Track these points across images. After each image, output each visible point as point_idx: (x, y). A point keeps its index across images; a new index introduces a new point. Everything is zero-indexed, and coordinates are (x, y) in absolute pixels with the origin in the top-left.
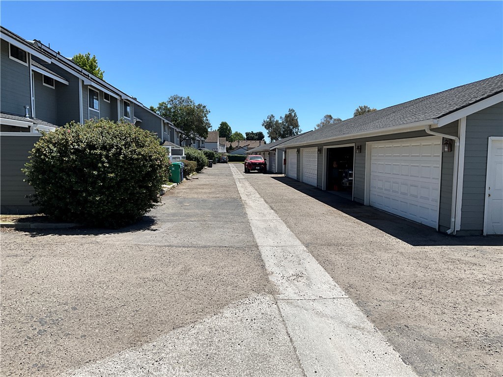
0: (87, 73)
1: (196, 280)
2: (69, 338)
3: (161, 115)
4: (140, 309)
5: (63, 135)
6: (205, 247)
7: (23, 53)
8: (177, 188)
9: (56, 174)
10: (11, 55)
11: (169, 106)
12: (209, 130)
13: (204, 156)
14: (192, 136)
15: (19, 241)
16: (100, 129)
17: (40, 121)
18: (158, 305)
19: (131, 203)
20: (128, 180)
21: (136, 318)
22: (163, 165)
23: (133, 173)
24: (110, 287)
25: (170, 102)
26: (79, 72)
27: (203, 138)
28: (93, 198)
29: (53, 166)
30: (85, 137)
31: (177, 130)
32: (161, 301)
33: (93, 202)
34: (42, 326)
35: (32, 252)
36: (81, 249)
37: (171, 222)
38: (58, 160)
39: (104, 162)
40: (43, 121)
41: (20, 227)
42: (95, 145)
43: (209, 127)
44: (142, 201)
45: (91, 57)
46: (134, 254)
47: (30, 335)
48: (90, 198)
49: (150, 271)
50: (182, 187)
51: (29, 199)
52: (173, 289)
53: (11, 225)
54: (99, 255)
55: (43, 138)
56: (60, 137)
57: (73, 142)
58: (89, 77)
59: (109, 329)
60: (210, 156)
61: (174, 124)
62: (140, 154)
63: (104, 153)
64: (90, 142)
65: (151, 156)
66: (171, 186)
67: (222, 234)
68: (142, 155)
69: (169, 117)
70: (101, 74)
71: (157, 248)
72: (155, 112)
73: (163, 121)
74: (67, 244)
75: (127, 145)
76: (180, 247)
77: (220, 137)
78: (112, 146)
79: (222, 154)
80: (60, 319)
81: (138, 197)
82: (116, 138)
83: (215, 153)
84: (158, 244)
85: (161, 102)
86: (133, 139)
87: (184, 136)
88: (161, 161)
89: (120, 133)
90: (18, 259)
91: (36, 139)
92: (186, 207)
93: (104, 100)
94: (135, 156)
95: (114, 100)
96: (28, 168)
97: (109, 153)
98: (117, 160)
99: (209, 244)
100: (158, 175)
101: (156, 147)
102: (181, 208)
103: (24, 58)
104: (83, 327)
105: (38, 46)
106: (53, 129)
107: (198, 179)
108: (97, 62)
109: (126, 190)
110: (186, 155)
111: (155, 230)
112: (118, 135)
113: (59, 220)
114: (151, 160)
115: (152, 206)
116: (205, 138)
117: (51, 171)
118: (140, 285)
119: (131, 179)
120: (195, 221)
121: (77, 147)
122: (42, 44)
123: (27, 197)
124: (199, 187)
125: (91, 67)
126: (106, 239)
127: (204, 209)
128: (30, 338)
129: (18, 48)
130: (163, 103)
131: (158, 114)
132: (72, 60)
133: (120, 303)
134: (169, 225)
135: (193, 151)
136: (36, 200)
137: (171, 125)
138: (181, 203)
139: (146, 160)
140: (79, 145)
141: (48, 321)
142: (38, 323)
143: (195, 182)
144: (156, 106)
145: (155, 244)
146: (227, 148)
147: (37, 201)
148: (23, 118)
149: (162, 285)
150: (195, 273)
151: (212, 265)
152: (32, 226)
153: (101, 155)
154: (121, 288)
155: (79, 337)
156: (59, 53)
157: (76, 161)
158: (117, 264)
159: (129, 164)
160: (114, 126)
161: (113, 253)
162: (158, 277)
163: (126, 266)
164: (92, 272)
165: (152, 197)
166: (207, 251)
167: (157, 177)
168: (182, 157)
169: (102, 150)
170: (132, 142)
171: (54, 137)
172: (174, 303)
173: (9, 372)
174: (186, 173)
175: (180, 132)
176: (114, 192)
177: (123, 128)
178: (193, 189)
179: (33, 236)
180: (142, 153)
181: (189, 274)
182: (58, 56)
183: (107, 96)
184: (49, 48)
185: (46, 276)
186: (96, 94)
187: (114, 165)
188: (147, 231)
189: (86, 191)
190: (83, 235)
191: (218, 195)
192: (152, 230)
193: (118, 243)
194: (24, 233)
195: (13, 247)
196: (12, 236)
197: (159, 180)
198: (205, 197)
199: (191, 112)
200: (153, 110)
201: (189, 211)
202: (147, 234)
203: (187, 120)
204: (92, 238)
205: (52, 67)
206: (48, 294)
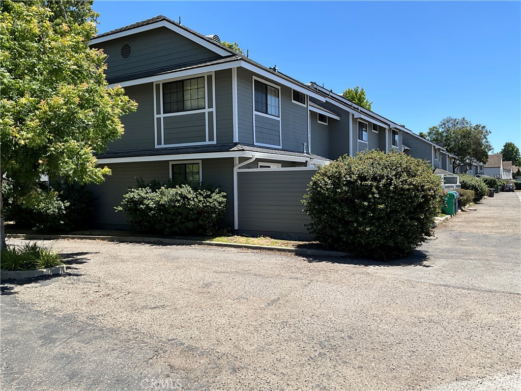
0: (357, 106)
1: (481, 329)
2: (346, 366)
3: (431, 141)
4: (417, 350)
5: (336, 168)
6: (490, 291)
7: (303, 95)
8: (450, 220)
9: (330, 204)
10: (294, 100)
11: (440, 130)
12: (490, 153)
13: (483, 184)
14: (467, 161)
15: (298, 265)
16: (371, 160)
17: (315, 156)
18: (437, 350)
19: (401, 235)
20: (399, 212)
21: (413, 359)
22: (437, 195)
23: (405, 204)
24: (384, 321)
25: (441, 125)
26: (349, 106)
27: (482, 163)
28: (363, 229)
29: (328, 197)
30: (357, 169)
31: (450, 156)
32: (439, 346)
33: (363, 233)
34: (322, 348)
35: (309, 277)
36: (353, 278)
37: (446, 259)
38: (332, 192)
39: (374, 193)
40: (318, 155)
41: (300, 252)
42: (366, 176)
43: (490, 150)
44: (413, 233)
45: (359, 91)
46: (407, 290)
47: (312, 356)
48: (361, 228)
49: (425, 311)
50: (457, 220)
51: (306, 227)
52: (453, 334)
53: (292, 250)
54: (371, 286)
55: (319, 171)
56: (335, 170)
57: (346, 175)
58: (358, 110)
59: (385, 365)
60: (491, 183)
61: (447, 150)
62: (411, 184)
63: (375, 184)
64: (362, 174)
65: (423, 186)
66: (444, 218)
67: (512, 278)
68: (414, 185)
69: (441, 142)
70: (369, 105)
71: (431, 286)
72: (425, 138)
73: (434, 147)
74: (340, 272)
75: (399, 175)
76: (459, 288)
77: (503, 161)
78: (382, 177)
79: (507, 181)
80: (337, 346)
81: (408, 229)
82: (387, 168)
83: (497, 180)
84: (432, 282)
85: (431, 127)
86: (404, 169)
87: (458, 161)
88: (434, 192)
89: (391, 164)
90: (299, 282)
91: (313, 172)
92: (464, 243)
93: (373, 131)
94: (406, 186)
95: (382, 130)
96: (306, 199)
97: (379, 184)
98: (387, 190)
99: (495, 289)
100: (431, 206)
101: (428, 177)
102: (457, 244)
103: (303, 100)
104: (359, 358)
105: (314, 88)
106: (327, 163)
107: (476, 210)
108: (365, 94)
109: (397, 221)
110: (461, 183)
111: (427, 266)
112: (388, 166)
113: (332, 248)
114: (423, 190)
115: (423, 240)
116: (485, 163)
117: (325, 202)
118: (415, 325)
119: (402, 210)
120: (476, 259)
121: (349, 179)
122: (317, 85)
123: (305, 225)
124: (478, 220)
125: (359, 100)
126: (377, 271)
127: (486, 246)
128: (312, 359)
129: (298, 92)
130: (434, 127)
131: (428, 140)
132: (343, 95)
133: (394, 340)
134: (443, 262)
135: (469, 178)
136: (312, 228)
137: (443, 150)
138: (456, 237)
139: (418, 190)
140: (351, 177)
141: (327, 345)
142: (318, 346)
143: (474, 214)
144: (425, 132)
145: (428, 281)
146: (513, 174)
147: (313, 230)
148: (301, 154)
149: (440, 329)
150: (480, 321)
151: (501, 314)
152: (309, 252)
153: (371, 186)
154: (395, 325)
155: (356, 367)
156: (331, 91)
157: (348, 192)
158: (389, 299)
159: (400, 195)
160: (384, 156)
161: (384, 286)
162: (435, 318)
163: (398, 301)
164: (365, 303)
165: (424, 229)
166: (493, 297)
167: (429, 208)
168: (457, 186)
169: (373, 181)
170: (403, 172)
171: (329, 171)
172: (455, 351)
173: (296, 386)
174: (461, 204)
175: (453, 158)
176: (384, 223)
177: (394, 158)
178: (470, 222)
179: (310, 262)
180: (414, 183)
181: (472, 321)
182: (331, 94)
183: (375, 127)
184: (323, 88)
185: (322, 301)
186: (365, 126)
187: (385, 196)
188: (418, 267)
189: (357, 221)
190: (354, 264)
191: (504, 231)
192: (425, 266)
193: (389, 276)
194: (302, 258)
195: (294, 270)
196: (293, 260)
197: (432, 212)
198: (486, 232)
199: (467, 135)
200: (422, 136)
201: (467, 248)
202: (419, 270)
203: (462, 143)
204: (362, 268)
205: (326, 106)
206: (325, 319)
